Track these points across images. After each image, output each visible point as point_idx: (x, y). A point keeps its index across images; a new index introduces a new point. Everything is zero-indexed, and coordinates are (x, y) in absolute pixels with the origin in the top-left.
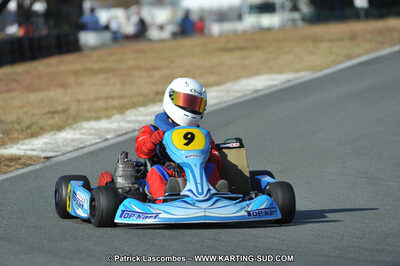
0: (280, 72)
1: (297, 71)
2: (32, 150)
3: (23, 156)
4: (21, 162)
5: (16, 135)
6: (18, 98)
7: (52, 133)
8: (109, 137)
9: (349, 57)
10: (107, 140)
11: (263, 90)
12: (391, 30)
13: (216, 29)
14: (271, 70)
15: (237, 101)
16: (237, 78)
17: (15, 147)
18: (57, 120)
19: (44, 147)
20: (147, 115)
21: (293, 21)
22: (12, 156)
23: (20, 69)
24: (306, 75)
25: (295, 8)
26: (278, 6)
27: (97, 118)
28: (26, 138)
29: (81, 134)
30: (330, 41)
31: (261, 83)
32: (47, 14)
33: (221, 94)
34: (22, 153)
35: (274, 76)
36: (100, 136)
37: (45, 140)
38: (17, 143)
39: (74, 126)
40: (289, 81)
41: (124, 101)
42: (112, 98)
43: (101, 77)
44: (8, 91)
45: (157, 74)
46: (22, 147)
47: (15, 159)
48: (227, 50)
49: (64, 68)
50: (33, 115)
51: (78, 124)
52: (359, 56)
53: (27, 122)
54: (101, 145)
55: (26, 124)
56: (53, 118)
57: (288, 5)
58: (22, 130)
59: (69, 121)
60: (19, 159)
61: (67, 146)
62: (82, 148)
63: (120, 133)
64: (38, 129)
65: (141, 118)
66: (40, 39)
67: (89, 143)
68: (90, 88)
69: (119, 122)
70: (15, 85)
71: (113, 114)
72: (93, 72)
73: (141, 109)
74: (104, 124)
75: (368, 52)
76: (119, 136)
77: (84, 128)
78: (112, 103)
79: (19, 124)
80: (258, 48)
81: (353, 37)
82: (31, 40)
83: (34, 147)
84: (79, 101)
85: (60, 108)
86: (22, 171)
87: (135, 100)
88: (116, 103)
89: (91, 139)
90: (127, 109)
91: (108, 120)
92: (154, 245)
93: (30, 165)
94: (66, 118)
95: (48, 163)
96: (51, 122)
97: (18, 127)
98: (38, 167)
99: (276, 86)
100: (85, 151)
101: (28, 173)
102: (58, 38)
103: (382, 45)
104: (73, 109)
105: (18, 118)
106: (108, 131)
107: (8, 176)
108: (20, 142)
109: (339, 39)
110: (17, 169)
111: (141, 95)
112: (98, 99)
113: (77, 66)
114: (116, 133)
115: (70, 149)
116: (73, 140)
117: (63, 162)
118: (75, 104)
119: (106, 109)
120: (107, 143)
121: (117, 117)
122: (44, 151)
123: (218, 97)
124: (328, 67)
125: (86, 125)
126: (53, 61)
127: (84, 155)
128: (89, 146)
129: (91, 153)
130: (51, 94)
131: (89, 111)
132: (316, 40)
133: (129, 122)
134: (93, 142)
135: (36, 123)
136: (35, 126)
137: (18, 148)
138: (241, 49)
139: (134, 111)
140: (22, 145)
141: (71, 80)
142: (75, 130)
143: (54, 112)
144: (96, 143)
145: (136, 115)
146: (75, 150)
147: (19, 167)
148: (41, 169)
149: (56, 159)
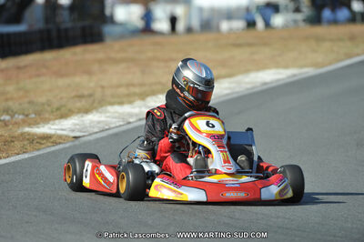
0: (286, 67)
1: (302, 67)
2: (62, 130)
3: (54, 135)
4: (52, 140)
5: (47, 115)
6: (48, 83)
7: (80, 115)
8: (131, 120)
9: (349, 56)
10: (129, 123)
11: (271, 82)
13: (225, 26)
14: (277, 65)
15: (247, 92)
16: (247, 71)
17: (47, 127)
18: (83, 103)
19: (73, 127)
21: (295, 22)
22: (44, 134)
23: (48, 56)
24: (310, 71)
25: (297, 10)
26: (281, 8)
27: (121, 103)
28: (56, 119)
29: (106, 117)
30: (331, 40)
31: (269, 76)
32: (72, 8)
33: (233, 85)
34: (53, 132)
35: (281, 71)
36: (123, 119)
37: (73, 121)
38: (48, 123)
39: (100, 110)
40: (295, 75)
41: (144, 89)
42: (133, 85)
43: (123, 65)
44: (38, 76)
46: (53, 127)
47: (47, 137)
49: (89, 56)
50: (61, 98)
51: (104, 108)
52: (358, 55)
53: (56, 105)
54: (125, 128)
56: (80, 101)
57: (292, 6)
58: (52, 112)
59: (95, 105)
60: (50, 137)
61: (93, 127)
62: (107, 130)
64: (66, 111)
66: (66, 30)
67: (113, 126)
68: (114, 76)
69: (140, 107)
70: (44, 71)
71: (135, 100)
72: (116, 61)
73: (161, 96)
74: (127, 109)
76: (141, 120)
77: (109, 112)
78: (133, 90)
79: (49, 105)
80: (265, 44)
81: (352, 38)
82: (59, 30)
83: (63, 127)
84: (103, 87)
85: (86, 93)
86: (53, 149)
87: (154, 88)
88: (137, 90)
89: (115, 122)
90: (148, 95)
91: (130, 106)
93: (60, 143)
94: (92, 102)
95: (77, 142)
96: (78, 105)
97: (49, 109)
98: (67, 145)
99: (283, 79)
100: (111, 132)
102: (83, 29)
104: (98, 95)
105: (48, 101)
106: (131, 115)
107: (41, 152)
108: (51, 122)
109: (340, 40)
110: (49, 147)
111: (160, 83)
112: (119, 86)
113: (101, 55)
114: (138, 118)
115: (96, 130)
116: (99, 122)
117: (90, 142)
118: (99, 90)
119: (128, 95)
120: (130, 126)
121: (138, 103)
122: (73, 131)
123: (230, 88)
124: (330, 64)
125: (111, 109)
126: (79, 50)
127: (110, 136)
128: (113, 128)
129: (116, 135)
130: (77, 79)
131: (113, 96)
132: (319, 39)
134: (118, 124)
135: (65, 106)
136: (63, 109)
137: (50, 128)
138: (250, 45)
139: (154, 98)
140: (53, 124)
141: (95, 67)
142: (101, 113)
143: (81, 97)
144: (120, 126)
145: (155, 102)
146: (101, 131)
147: (50, 144)
148: (71, 147)
149: (84, 138)
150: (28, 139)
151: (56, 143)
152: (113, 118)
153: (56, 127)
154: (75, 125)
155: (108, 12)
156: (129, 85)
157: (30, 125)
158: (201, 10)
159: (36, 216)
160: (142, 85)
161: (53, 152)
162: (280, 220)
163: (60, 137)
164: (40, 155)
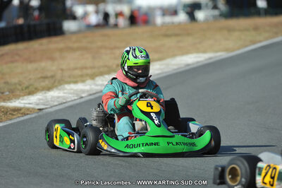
0: (205, 52)
1: (216, 51)
2: (30, 104)
3: (23, 108)
4: (21, 112)
5: (18, 93)
6: (20, 67)
7: (43, 92)
8: (83, 95)
9: (254, 43)
10: (82, 97)
11: (193, 64)
13: (159, 20)
14: (198, 51)
15: (175, 72)
16: (174, 56)
17: (17, 101)
18: (47, 83)
19: (38, 102)
21: (214, 16)
22: (15, 108)
23: (21, 46)
24: (223, 55)
25: (215, 7)
26: (203, 6)
27: (76, 82)
28: (25, 95)
29: (64, 93)
30: (240, 30)
31: (191, 59)
32: (40, 8)
33: (162, 67)
34: (22, 105)
35: (201, 55)
36: (77, 95)
37: (38, 97)
38: (18, 99)
39: (59, 88)
40: (210, 58)
41: (94, 71)
42: (86, 68)
43: (79, 53)
44: (12, 62)
45: (118, 52)
46: (22, 102)
47: (17, 110)
48: (167, 36)
49: (52, 46)
50: (30, 79)
51: (62, 86)
52: (260, 41)
53: (27, 84)
54: (78, 101)
55: (25, 86)
56: (44, 81)
57: (210, 4)
58: (22, 90)
59: (56, 84)
60: (20, 110)
61: (54, 101)
62: (64, 103)
63: (91, 93)
64: (33, 89)
66: (35, 26)
67: (69, 100)
68: (72, 61)
69: (90, 85)
70: (17, 58)
71: (87, 80)
72: (72, 50)
73: (106, 76)
74: (80, 86)
75: (267, 39)
76: (91, 95)
77: (66, 89)
78: (85, 71)
79: (20, 85)
80: (189, 34)
81: (256, 28)
82: (29, 26)
83: (31, 102)
84: (62, 70)
85: (49, 74)
86: (22, 118)
87: (102, 70)
88: (89, 71)
89: (71, 97)
90: (97, 76)
91: (83, 84)
93: (28, 114)
94: (54, 82)
95: (40, 113)
96: (43, 84)
97: (20, 88)
98: (33, 116)
100: (67, 105)
101: (27, 119)
102: (48, 24)
103: (276, 34)
104: (59, 75)
105: (20, 81)
106: (83, 91)
107: (12, 121)
108: (21, 98)
109: (247, 30)
110: (19, 117)
111: (106, 66)
112: (76, 69)
113: (61, 45)
114: (89, 93)
115: (56, 103)
116: (58, 97)
117: (50, 113)
118: (60, 72)
119: (82, 76)
120: (82, 100)
121: (89, 82)
122: (38, 104)
123: (160, 69)
124: (239, 49)
125: (67, 87)
126: (44, 41)
127: (66, 107)
128: (69, 102)
129: (71, 107)
130: (43, 64)
131: (70, 77)
132: (230, 30)
133: (97, 85)
134: (73, 99)
135: (32, 85)
136: (31, 87)
137: (20, 103)
138: (177, 35)
139: (101, 78)
140: (23, 100)
141: (57, 55)
142: (60, 90)
143: (46, 78)
144: (75, 100)
145: (102, 80)
146: (59, 104)
147: (19, 115)
148: (35, 117)
149: (46, 110)
150: (3, 112)
151: (25, 114)
152: (71, 94)
153: (25, 102)
154: (39, 99)
156: (82, 68)
157: (4, 100)
159: (7, 171)
160: (93, 68)
161: (23, 121)
162: (196, 171)
163: (28, 109)
164: (11, 124)
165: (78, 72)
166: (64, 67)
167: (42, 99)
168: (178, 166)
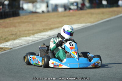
0: (81, 23)
1: (86, 23)
2: (7, 46)
4: (3, 49)
5: (1, 41)
6: (1, 30)
7: (12, 41)
8: (30, 42)
9: (102, 19)
10: (29, 43)
11: (76, 28)
12: (114, 11)
14: (78, 23)
18: (13, 37)
20: (41, 36)
23: (1, 21)
24: (89, 24)
27: (26, 36)
28: (4, 42)
29: (21, 41)
30: (96, 14)
32: (9, 5)
34: (3, 46)
35: (79, 25)
36: (27, 42)
39: (19, 39)
40: (84, 26)
41: (34, 31)
42: (30, 30)
43: (27, 24)
45: (43, 23)
47: (1, 48)
49: (15, 21)
50: (6, 35)
51: (20, 38)
52: (105, 19)
53: (4, 37)
54: (28, 45)
56: (12, 36)
58: (3, 40)
60: (3, 48)
62: (21, 45)
65: (39, 37)
66: (7, 12)
67: (24, 44)
68: (23, 27)
69: (33, 38)
72: (24, 22)
73: (39, 34)
74: (28, 38)
75: (108, 18)
76: (33, 42)
77: (22, 39)
79: (2, 38)
80: (74, 16)
81: (103, 13)
82: (5, 12)
83: (7, 45)
84: (20, 31)
85: (14, 33)
86: (4, 52)
87: (37, 31)
88: (31, 32)
89: (24, 43)
90: (35, 34)
92: (45, 75)
93: (6, 50)
94: (16, 36)
95: (11, 50)
96: (12, 37)
98: (8, 51)
99: (80, 27)
100: (23, 46)
102: (13, 12)
103: (112, 15)
104: (18, 33)
105: (2, 36)
106: (29, 40)
108: (3, 43)
109: (99, 14)
111: (39, 29)
112: (26, 31)
113: (19, 21)
114: (32, 41)
115: (18, 46)
116: (19, 43)
117: (16, 50)
119: (28, 34)
120: (29, 44)
121: (32, 36)
122: (10, 46)
124: (96, 22)
126: (11, 19)
128: (24, 45)
129: (25, 47)
130: (11, 29)
131: (23, 34)
132: (92, 14)
133: (36, 38)
135: (7, 38)
137: (2, 45)
138: (69, 16)
139: (37, 34)
140: (3, 44)
141: (17, 25)
142: (19, 40)
143: (12, 35)
144: (26, 44)
145: (37, 36)
147: (2, 51)
148: (9, 51)
149: (14, 49)
152: (24, 41)
153: (5, 45)
154: (11, 44)
155: (21, 6)
156: (28, 30)
158: (52, 5)
160: (33, 30)
161: (4, 53)
163: (6, 48)
165: (26, 32)
166: (20, 30)
167: (12, 44)
168: (72, 72)
